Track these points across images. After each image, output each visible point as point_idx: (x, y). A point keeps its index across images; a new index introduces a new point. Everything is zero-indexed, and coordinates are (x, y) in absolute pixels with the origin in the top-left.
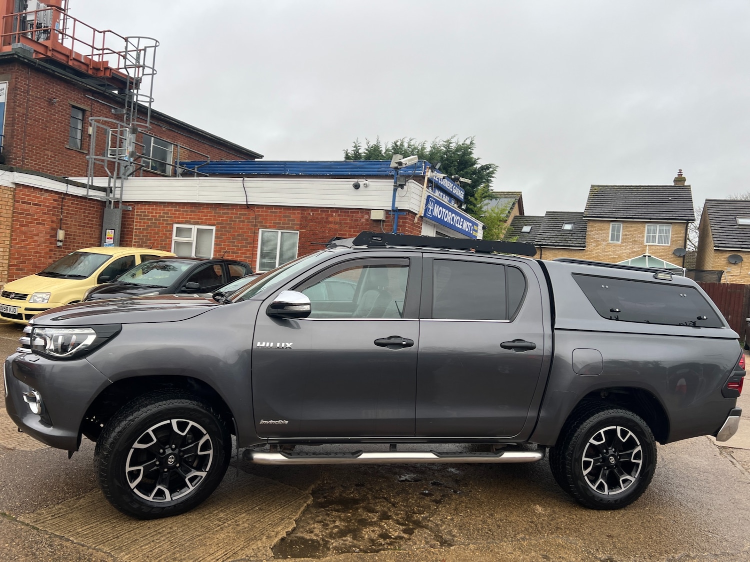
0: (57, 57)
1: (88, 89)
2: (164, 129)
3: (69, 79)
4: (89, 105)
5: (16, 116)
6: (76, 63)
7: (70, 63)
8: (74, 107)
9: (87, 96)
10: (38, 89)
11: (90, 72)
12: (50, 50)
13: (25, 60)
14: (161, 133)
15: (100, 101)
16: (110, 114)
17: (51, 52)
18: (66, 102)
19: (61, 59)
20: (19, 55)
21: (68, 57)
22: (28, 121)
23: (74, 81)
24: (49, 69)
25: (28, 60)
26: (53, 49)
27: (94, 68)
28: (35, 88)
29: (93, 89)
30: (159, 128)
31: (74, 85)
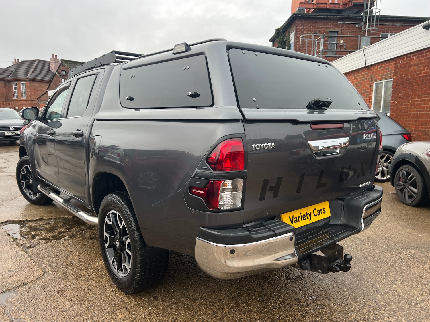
0: (321, 7)
1: (339, 18)
2: (398, 26)
3: (325, 16)
4: (340, 28)
5: (297, 46)
6: (332, 6)
7: (328, 7)
8: (330, 32)
9: (338, 23)
10: (309, 29)
11: (341, 7)
12: (316, 4)
13: (299, 16)
14: (396, 29)
15: (347, 23)
16: (355, 29)
17: (317, 5)
18: (326, 31)
19: (323, 7)
20: (296, 14)
21: (327, 4)
22: (303, 48)
23: (328, 17)
24: (313, 15)
25: (301, 15)
26: (317, 3)
27: (343, 4)
28: (307, 29)
29: (341, 17)
30: (395, 26)
31: (330, 19)
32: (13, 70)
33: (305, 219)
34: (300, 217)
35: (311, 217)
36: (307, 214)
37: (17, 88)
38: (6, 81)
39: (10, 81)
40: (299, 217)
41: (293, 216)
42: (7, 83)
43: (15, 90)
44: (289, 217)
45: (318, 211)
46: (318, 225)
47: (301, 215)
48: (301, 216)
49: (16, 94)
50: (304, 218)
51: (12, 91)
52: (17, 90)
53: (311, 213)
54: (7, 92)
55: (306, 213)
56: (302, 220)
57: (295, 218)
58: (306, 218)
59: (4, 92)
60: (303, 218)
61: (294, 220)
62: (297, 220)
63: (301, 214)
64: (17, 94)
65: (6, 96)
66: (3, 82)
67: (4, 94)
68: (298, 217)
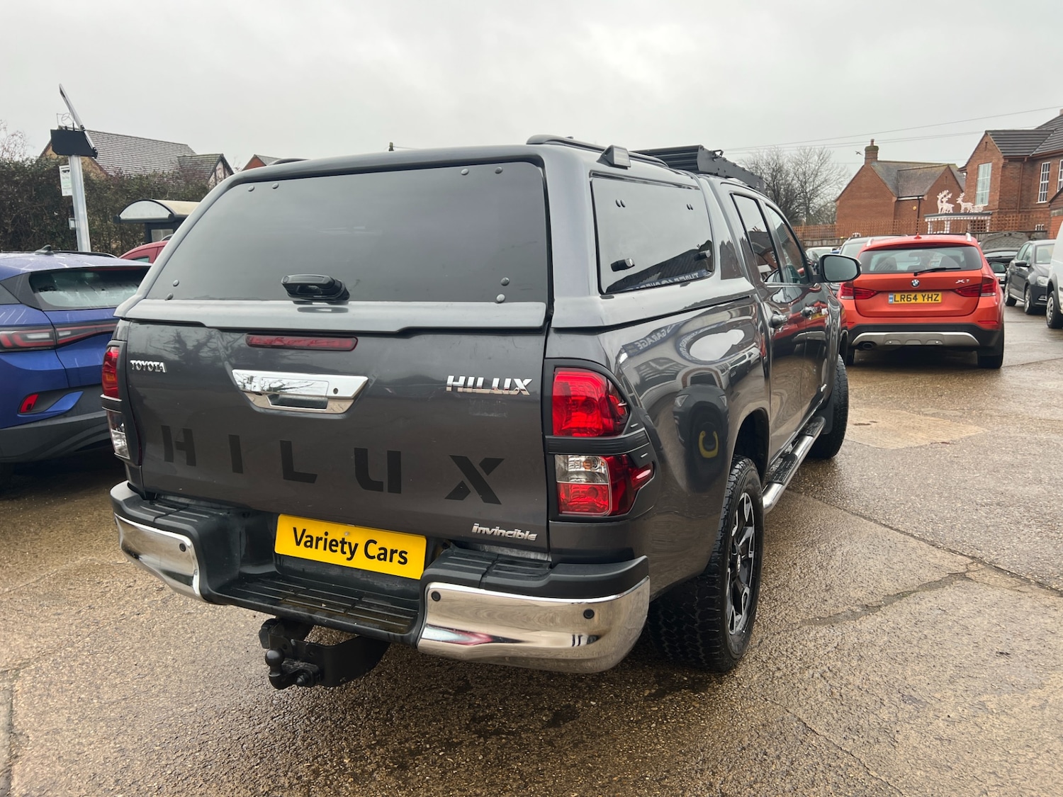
32: (1053, 129)
33: (336, 551)
34: (323, 539)
35: (353, 553)
36: (343, 542)
37: (1050, 176)
38: (1026, 160)
39: (1034, 160)
40: (319, 539)
41: (304, 531)
42: (1027, 166)
43: (1044, 182)
44: (295, 529)
45: (380, 549)
46: (378, 583)
47: (326, 537)
48: (326, 540)
49: (1043, 192)
50: (334, 548)
51: (1036, 183)
52: (1047, 182)
53: (356, 545)
54: (1024, 188)
55: (343, 539)
56: (325, 549)
57: (307, 537)
58: (339, 549)
59: (1016, 188)
60: (331, 546)
61: (304, 539)
62: (311, 541)
63: (326, 534)
64: (1046, 192)
65: (1021, 197)
66: (1018, 165)
67: (1016, 193)
68: (317, 538)
